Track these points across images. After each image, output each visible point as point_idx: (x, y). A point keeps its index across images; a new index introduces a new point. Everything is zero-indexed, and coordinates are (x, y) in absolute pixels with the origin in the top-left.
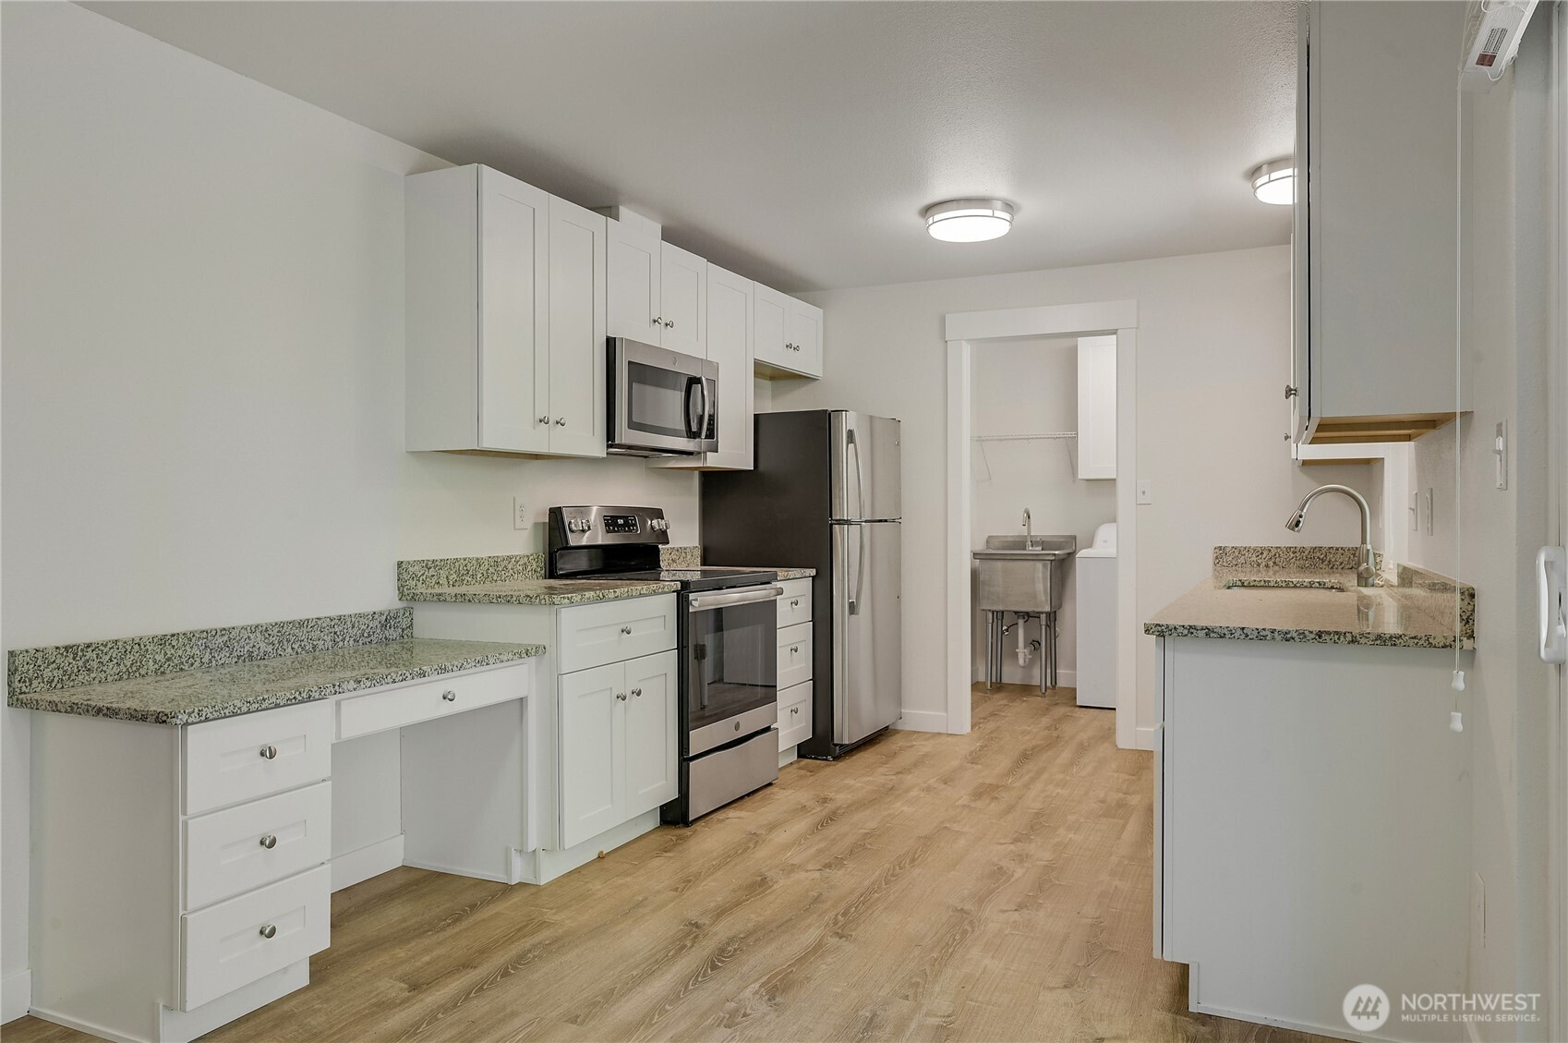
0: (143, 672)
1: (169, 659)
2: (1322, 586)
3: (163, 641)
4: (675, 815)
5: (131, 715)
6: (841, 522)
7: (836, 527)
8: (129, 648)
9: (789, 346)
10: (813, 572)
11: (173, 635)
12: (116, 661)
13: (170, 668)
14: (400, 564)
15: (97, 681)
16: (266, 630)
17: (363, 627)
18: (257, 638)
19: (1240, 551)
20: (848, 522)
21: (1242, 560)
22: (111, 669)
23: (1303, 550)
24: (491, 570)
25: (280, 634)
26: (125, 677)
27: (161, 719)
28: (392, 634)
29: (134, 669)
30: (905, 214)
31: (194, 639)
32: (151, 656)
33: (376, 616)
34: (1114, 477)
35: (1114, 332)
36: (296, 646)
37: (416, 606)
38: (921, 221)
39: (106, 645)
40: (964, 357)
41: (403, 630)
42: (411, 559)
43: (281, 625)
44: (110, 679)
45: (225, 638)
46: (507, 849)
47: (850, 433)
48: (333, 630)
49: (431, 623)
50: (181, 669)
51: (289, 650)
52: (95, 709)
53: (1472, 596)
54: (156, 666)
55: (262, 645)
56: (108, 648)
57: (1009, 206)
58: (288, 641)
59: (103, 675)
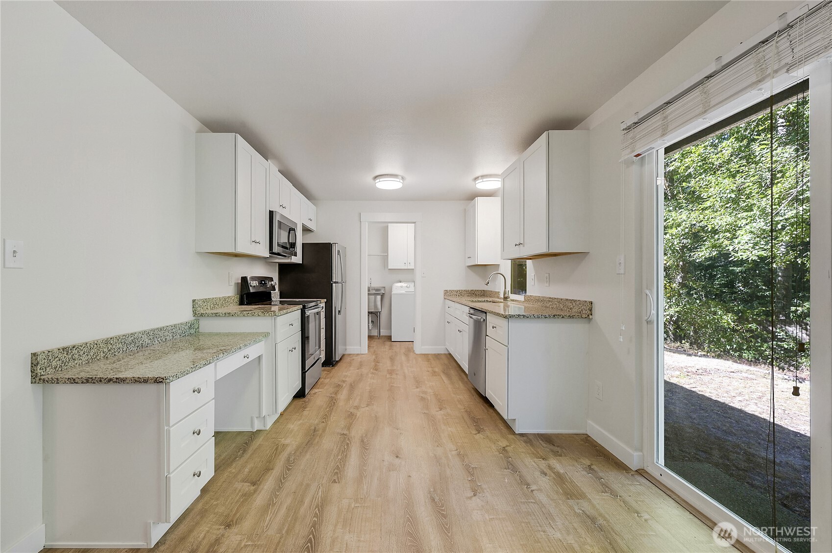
0: (98, 358)
1: (109, 351)
2: (487, 301)
3: (107, 342)
4: (300, 394)
5: (135, 381)
6: (335, 283)
7: (334, 285)
8: (92, 346)
9: (310, 219)
10: (325, 300)
11: (111, 339)
12: (86, 353)
13: (110, 355)
14: (194, 301)
15: (78, 365)
16: (148, 333)
17: (183, 329)
18: (145, 337)
19: (451, 291)
20: (337, 282)
21: (452, 294)
22: (85, 358)
23: (468, 291)
24: (224, 302)
25: (153, 334)
26: (91, 361)
27: (158, 381)
28: (192, 331)
29: (95, 357)
30: (369, 179)
31: (120, 340)
32: (102, 350)
33: (187, 324)
34: (413, 268)
35: (414, 223)
36: (159, 340)
37: (201, 318)
38: (372, 181)
39: (82, 346)
40: (365, 227)
41: (196, 329)
42: (199, 298)
43: (153, 330)
44: (84, 363)
45: (133, 338)
46: (252, 417)
47: (339, 251)
48: (172, 331)
49: (208, 326)
50: (115, 355)
51: (157, 342)
52: (107, 380)
53: (592, 303)
54: (104, 354)
55: (147, 340)
56: (83, 348)
57: (403, 178)
58: (156, 338)
59: (81, 361)
